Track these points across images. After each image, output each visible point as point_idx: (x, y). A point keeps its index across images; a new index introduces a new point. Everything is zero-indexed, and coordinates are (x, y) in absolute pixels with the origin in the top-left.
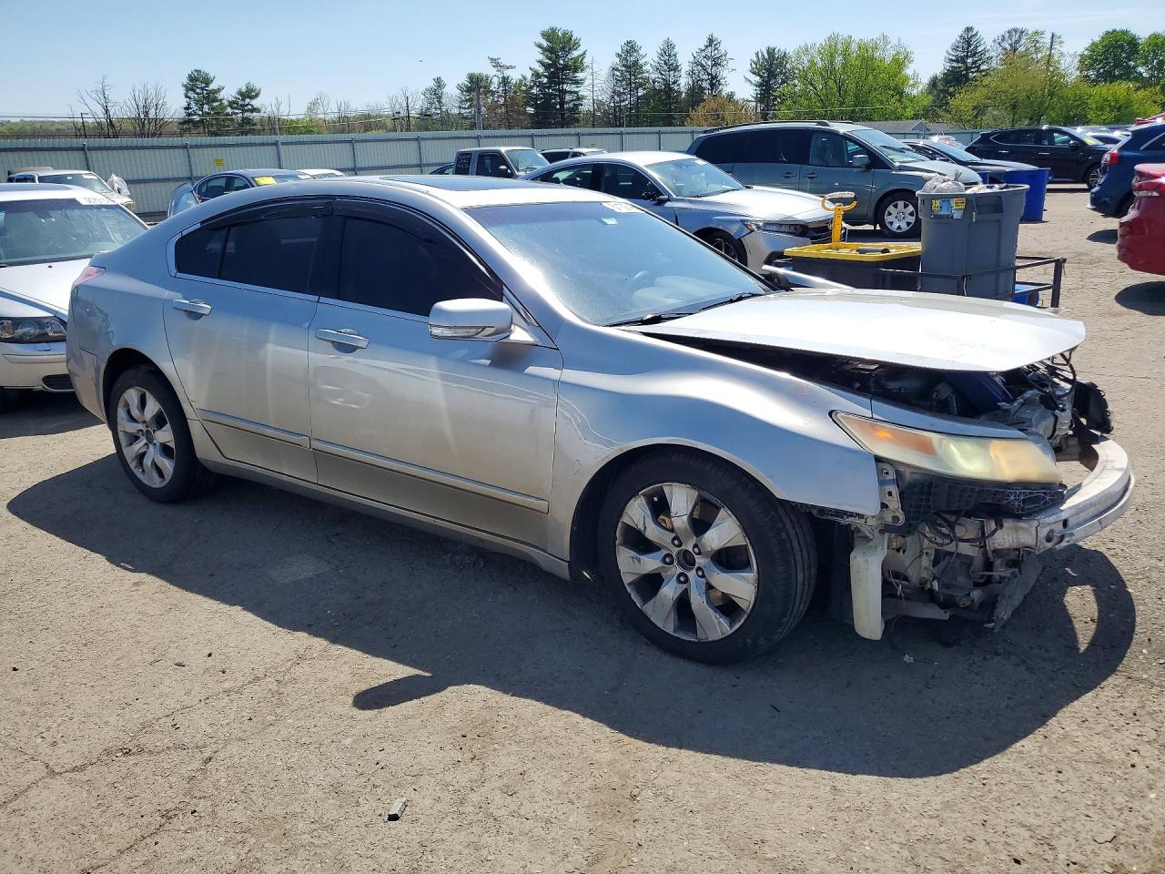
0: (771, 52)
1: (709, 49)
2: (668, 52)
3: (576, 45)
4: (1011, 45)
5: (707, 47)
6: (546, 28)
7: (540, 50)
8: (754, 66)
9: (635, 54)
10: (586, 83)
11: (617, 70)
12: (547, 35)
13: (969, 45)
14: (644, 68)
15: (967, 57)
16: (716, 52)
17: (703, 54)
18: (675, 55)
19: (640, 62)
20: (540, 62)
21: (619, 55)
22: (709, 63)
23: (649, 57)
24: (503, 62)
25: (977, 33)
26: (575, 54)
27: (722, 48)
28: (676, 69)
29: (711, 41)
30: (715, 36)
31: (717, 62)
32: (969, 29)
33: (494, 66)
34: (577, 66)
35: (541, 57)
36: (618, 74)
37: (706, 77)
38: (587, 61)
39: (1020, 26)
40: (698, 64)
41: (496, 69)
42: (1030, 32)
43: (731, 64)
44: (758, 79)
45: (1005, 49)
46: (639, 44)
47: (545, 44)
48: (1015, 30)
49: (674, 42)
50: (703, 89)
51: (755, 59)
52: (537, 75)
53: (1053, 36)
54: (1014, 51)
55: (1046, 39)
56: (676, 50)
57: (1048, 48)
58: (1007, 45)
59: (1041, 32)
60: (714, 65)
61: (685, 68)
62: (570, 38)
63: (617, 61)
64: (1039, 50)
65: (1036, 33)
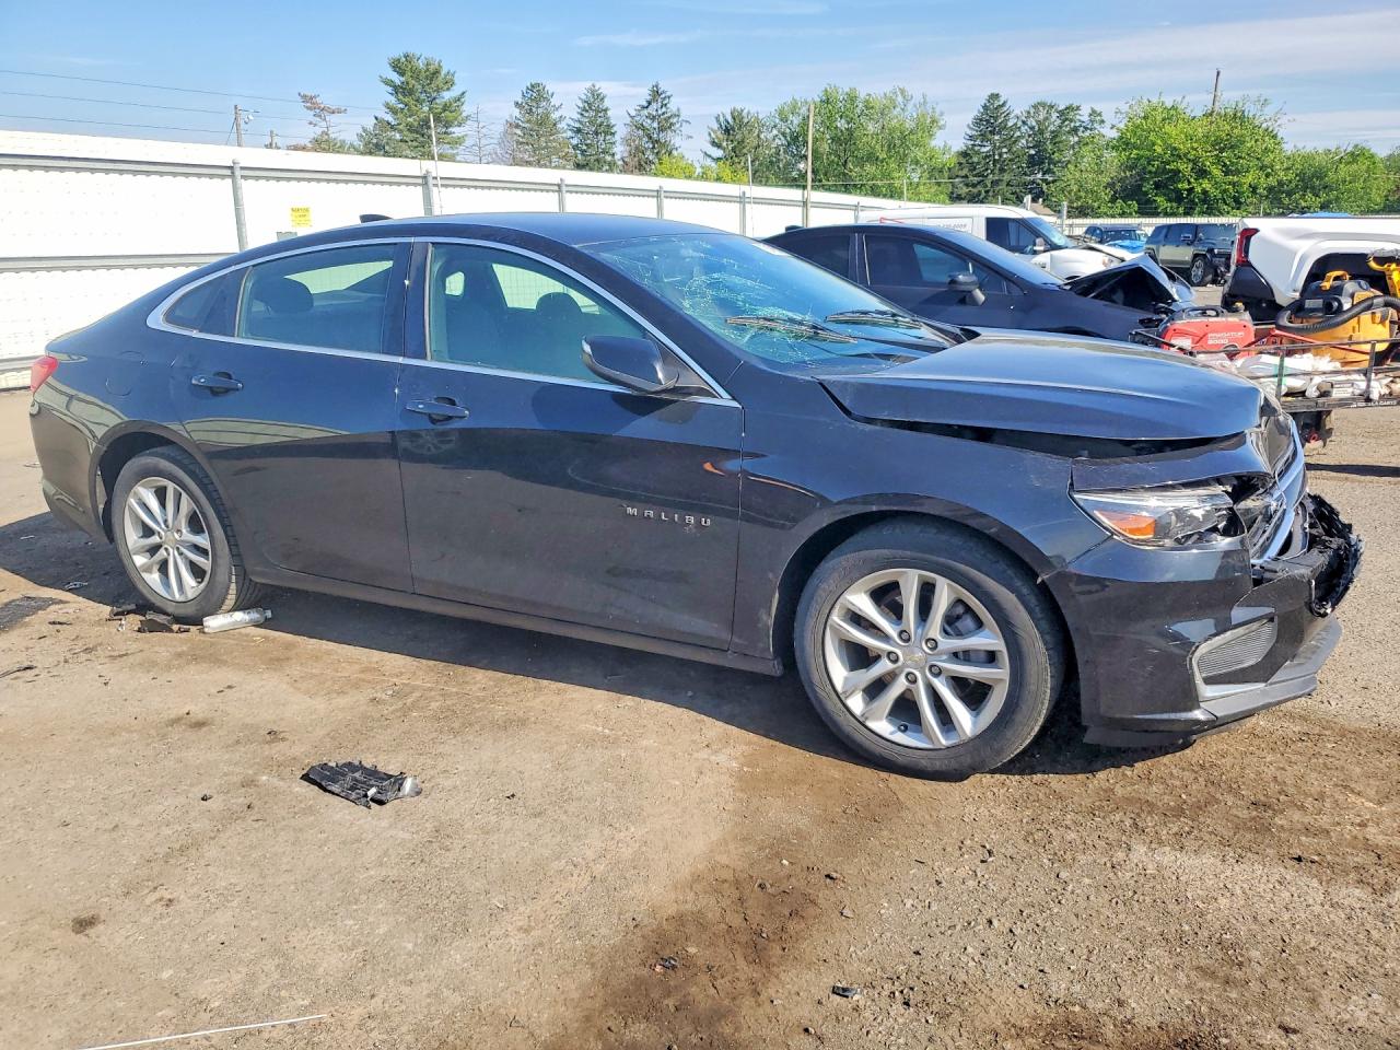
1: (654, 104)
2: (593, 105)
3: (449, 83)
4: (1038, 122)
5: (651, 101)
6: (398, 53)
7: (390, 89)
8: (713, 134)
9: (544, 104)
10: (468, 142)
11: (517, 126)
12: (398, 66)
13: (996, 119)
14: (559, 126)
15: (993, 133)
16: (664, 109)
18: (606, 110)
19: (555, 116)
20: (387, 106)
21: (517, 105)
22: (655, 125)
23: (566, 112)
24: (325, 99)
25: (1004, 103)
26: (447, 96)
27: (673, 106)
28: (608, 130)
29: (656, 93)
30: (662, 87)
31: (666, 124)
32: (995, 96)
33: (308, 108)
34: (451, 116)
35: (392, 100)
36: (519, 132)
40: (641, 127)
41: (312, 113)
42: (1062, 107)
43: (686, 129)
45: (1032, 128)
46: (550, 88)
47: (397, 79)
48: (1043, 105)
49: (603, 91)
51: (715, 126)
53: (1094, 112)
54: (1041, 132)
55: (1084, 115)
56: (607, 103)
57: (1086, 128)
58: (1034, 124)
59: (1078, 108)
60: (661, 129)
61: (621, 131)
62: (437, 72)
63: (516, 112)
64: (1074, 132)
65: (1071, 108)
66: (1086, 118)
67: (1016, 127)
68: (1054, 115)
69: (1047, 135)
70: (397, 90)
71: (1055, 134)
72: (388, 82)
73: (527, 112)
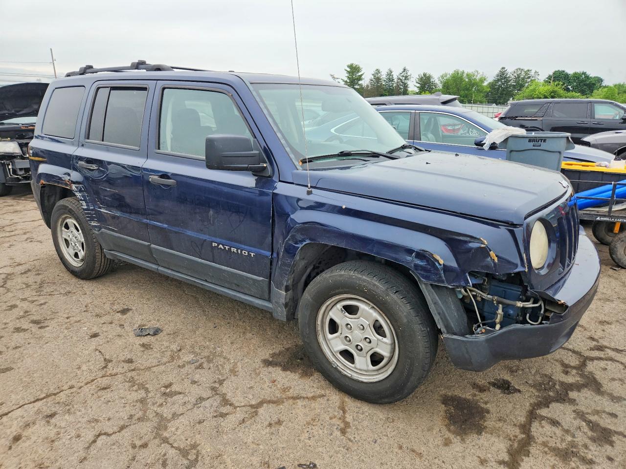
0: (425, 75)
1: (404, 73)
2: (390, 74)
3: (358, 72)
4: (518, 75)
5: (403, 72)
6: (349, 64)
7: (346, 72)
8: (417, 80)
9: (380, 74)
11: (372, 80)
12: (349, 66)
13: (503, 74)
14: (381, 80)
15: (502, 79)
16: (406, 74)
17: (402, 75)
18: (392, 75)
19: (380, 78)
20: (347, 77)
21: (373, 75)
22: (404, 78)
23: (384, 76)
24: (335, 76)
25: (506, 71)
26: (360, 74)
27: (409, 74)
28: (393, 80)
29: (405, 70)
30: (406, 68)
31: (406, 78)
32: (503, 68)
33: (332, 78)
34: (360, 78)
35: (347, 75)
36: (372, 82)
37: (401, 84)
38: (363, 77)
39: (522, 68)
40: (400, 79)
42: (525, 70)
43: (412, 79)
44: (419, 85)
45: (515, 76)
46: (381, 71)
47: (349, 70)
48: (520, 69)
49: (393, 70)
50: (401, 89)
51: (418, 77)
52: (346, 82)
53: (536, 72)
54: (519, 77)
55: (532, 73)
56: (393, 73)
57: (533, 77)
58: (516, 75)
59: (531, 71)
60: (405, 79)
61: (395, 80)
62: (359, 67)
63: (373, 77)
64: (529, 78)
65: (529, 71)
66: (533, 74)
67: (509, 77)
68: (523, 73)
69: (520, 79)
70: (349, 72)
71: (523, 79)
72: (346, 70)
73: (375, 76)
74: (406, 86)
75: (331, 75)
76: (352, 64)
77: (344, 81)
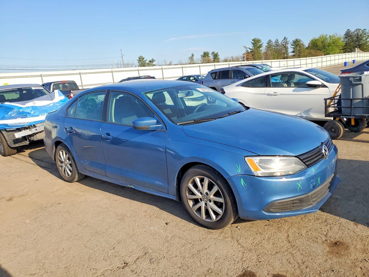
0: (296, 40)
2: (277, 41)
4: (357, 33)
6: (253, 38)
9: (271, 42)
12: (254, 40)
13: (349, 34)
15: (348, 37)
17: (284, 41)
23: (273, 44)
25: (350, 31)
26: (260, 44)
27: (288, 40)
29: (285, 38)
31: (286, 43)
32: (348, 30)
34: (260, 46)
35: (252, 45)
38: (262, 45)
43: (290, 44)
45: (355, 34)
46: (272, 40)
47: (253, 42)
49: (279, 39)
50: (284, 50)
51: (293, 42)
55: (367, 31)
59: (366, 29)
61: (280, 45)
62: (260, 40)
63: (267, 45)
64: (365, 34)
65: (364, 30)
68: (361, 31)
69: (359, 35)
70: (253, 44)
71: (361, 35)
72: (252, 42)
73: (268, 44)
74: (286, 48)
75: (244, 47)
76: (255, 38)
77: (250, 49)
